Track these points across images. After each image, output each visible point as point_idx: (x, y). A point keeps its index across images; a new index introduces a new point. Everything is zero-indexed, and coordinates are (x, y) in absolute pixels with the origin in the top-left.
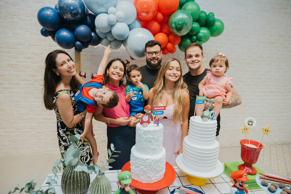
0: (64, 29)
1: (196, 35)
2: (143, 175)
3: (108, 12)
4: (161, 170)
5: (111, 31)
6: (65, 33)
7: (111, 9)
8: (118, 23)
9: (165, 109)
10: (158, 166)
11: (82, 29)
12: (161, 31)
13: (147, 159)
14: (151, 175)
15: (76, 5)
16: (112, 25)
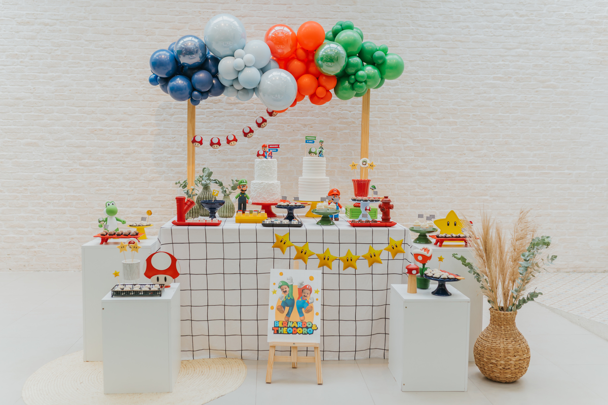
0: (180, 76)
1: (354, 74)
2: (259, 196)
3: (235, 54)
4: (274, 194)
5: (237, 78)
6: (179, 81)
7: (239, 52)
8: (246, 69)
9: (278, 147)
10: (271, 189)
11: (201, 75)
12: (307, 72)
13: (262, 183)
14: (266, 196)
15: (196, 47)
16: (239, 71)
